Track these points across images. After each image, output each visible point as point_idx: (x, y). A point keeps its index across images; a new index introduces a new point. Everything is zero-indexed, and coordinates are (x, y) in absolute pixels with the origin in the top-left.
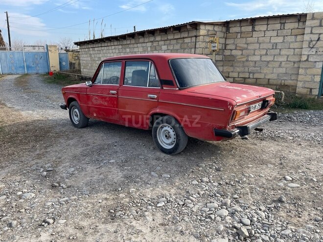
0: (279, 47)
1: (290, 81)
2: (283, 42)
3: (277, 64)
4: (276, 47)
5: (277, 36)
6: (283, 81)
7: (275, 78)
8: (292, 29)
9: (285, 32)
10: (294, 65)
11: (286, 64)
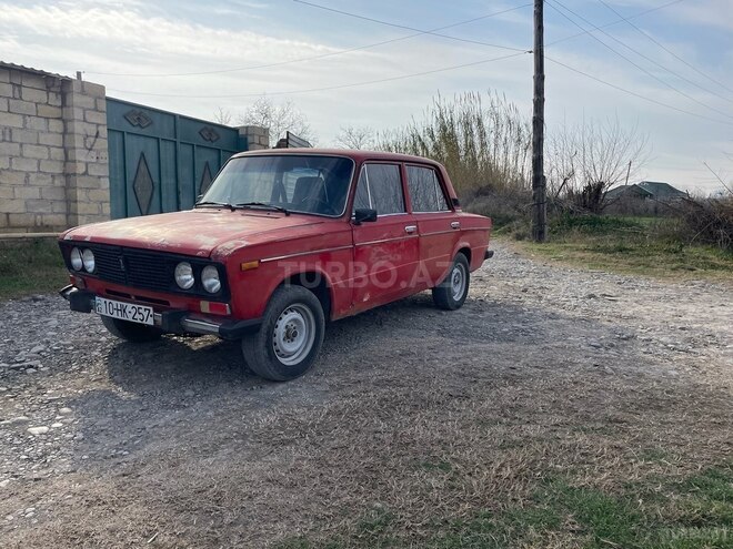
0: (17, 137)
1: (51, 217)
2: (25, 128)
3: (20, 179)
4: (11, 136)
5: (9, 111)
6: (39, 217)
7: (22, 210)
8: (36, 104)
9: (24, 107)
10: (53, 182)
11: (38, 178)
